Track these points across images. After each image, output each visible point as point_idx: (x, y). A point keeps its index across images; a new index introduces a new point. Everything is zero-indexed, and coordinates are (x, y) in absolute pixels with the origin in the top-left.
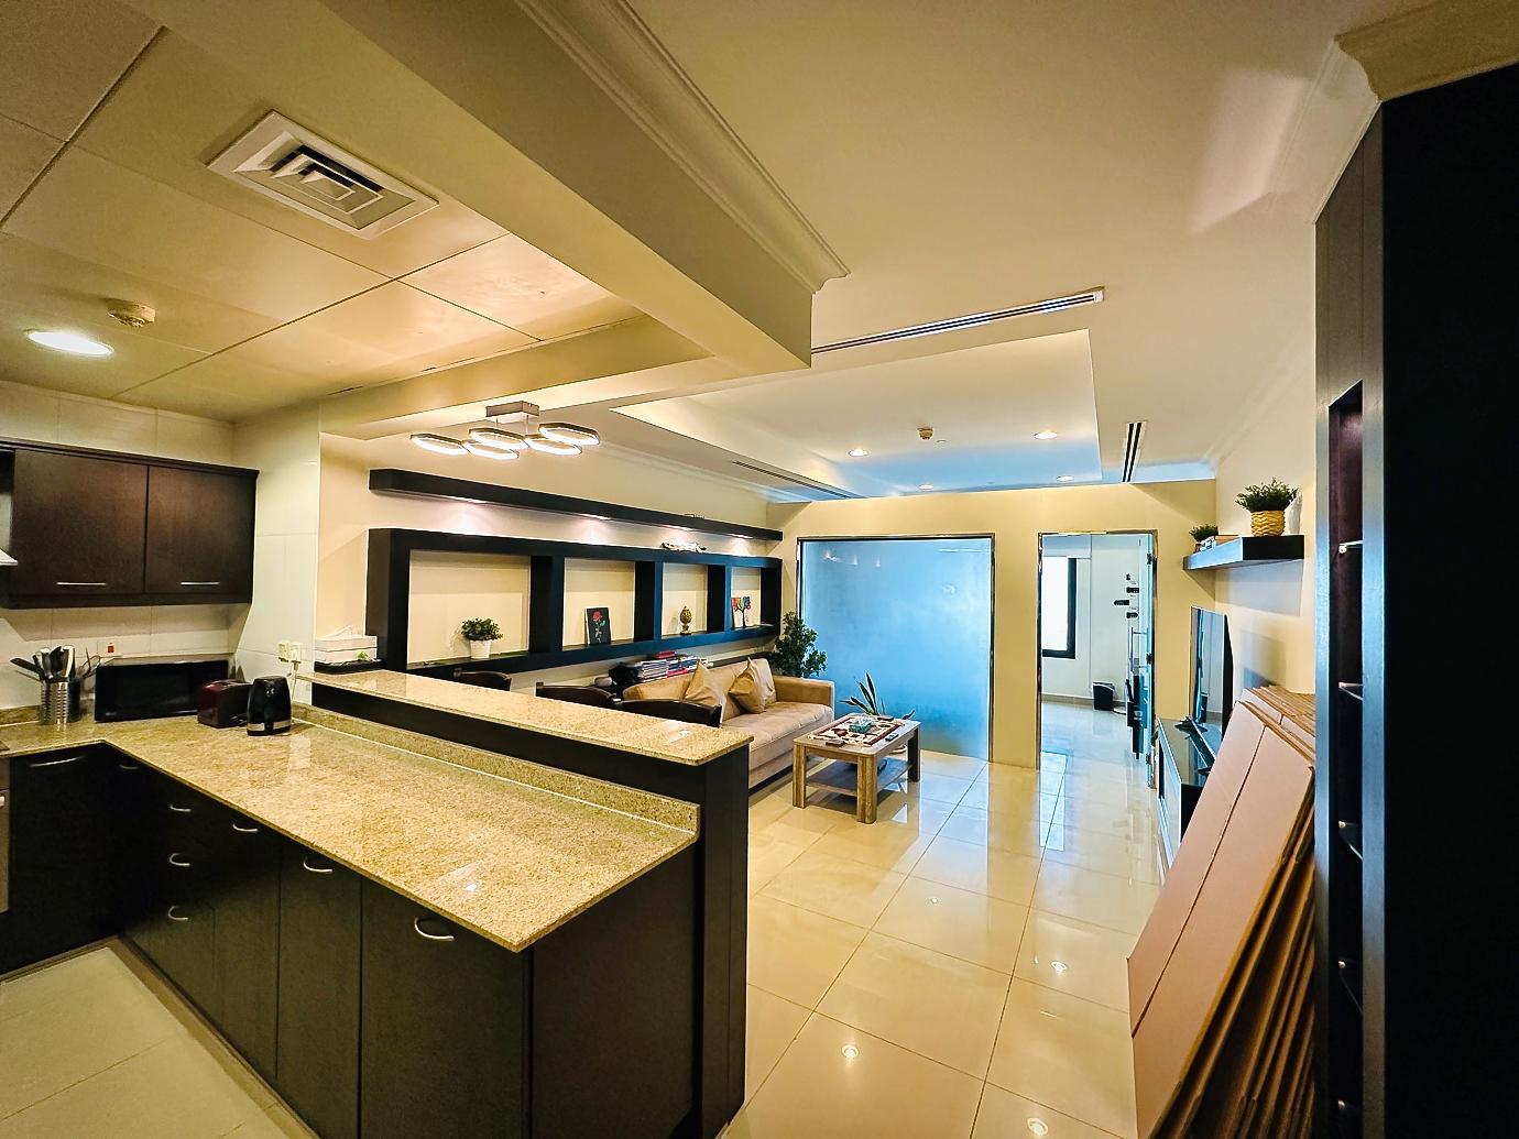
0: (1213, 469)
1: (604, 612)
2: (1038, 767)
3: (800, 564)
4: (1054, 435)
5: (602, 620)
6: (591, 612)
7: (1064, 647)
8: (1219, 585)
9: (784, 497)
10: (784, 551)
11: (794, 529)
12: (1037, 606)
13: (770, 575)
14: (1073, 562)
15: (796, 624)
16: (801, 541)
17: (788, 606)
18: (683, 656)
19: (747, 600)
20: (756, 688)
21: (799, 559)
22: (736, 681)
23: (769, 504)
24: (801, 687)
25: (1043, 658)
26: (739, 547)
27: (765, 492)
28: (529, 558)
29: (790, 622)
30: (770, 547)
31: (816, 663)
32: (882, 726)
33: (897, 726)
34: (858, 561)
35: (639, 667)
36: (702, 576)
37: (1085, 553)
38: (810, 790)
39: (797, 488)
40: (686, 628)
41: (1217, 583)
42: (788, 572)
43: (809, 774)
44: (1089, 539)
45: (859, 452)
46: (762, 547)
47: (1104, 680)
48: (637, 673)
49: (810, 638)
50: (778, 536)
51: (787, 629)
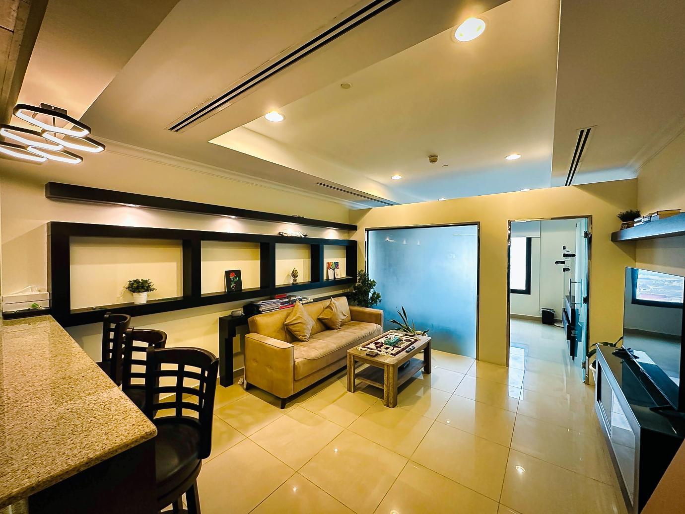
0: (636, 171)
1: (238, 273)
2: (508, 365)
3: (367, 244)
4: (519, 156)
5: (236, 277)
6: (228, 273)
7: (524, 288)
8: (639, 251)
9: (358, 206)
10: (358, 236)
11: (364, 223)
12: (507, 266)
13: (351, 250)
14: (529, 240)
15: (365, 276)
16: (367, 230)
17: (360, 267)
18: (292, 296)
19: (337, 264)
20: (334, 314)
21: (366, 241)
22: (323, 311)
23: (350, 210)
24: (364, 313)
25: (511, 294)
26: (331, 234)
27: (348, 204)
28: (181, 241)
29: (361, 276)
30: (350, 234)
31: (376, 298)
32: (406, 340)
33: (416, 341)
34: (406, 241)
35: (259, 304)
36: (307, 250)
37: (537, 234)
38: (357, 381)
39: (367, 201)
40: (295, 280)
41: (638, 251)
42: (361, 247)
43: (357, 371)
44: (541, 224)
45: (397, 177)
46: (346, 235)
47: (548, 306)
48: (259, 308)
49: (372, 284)
50: (355, 228)
51: (360, 279)
